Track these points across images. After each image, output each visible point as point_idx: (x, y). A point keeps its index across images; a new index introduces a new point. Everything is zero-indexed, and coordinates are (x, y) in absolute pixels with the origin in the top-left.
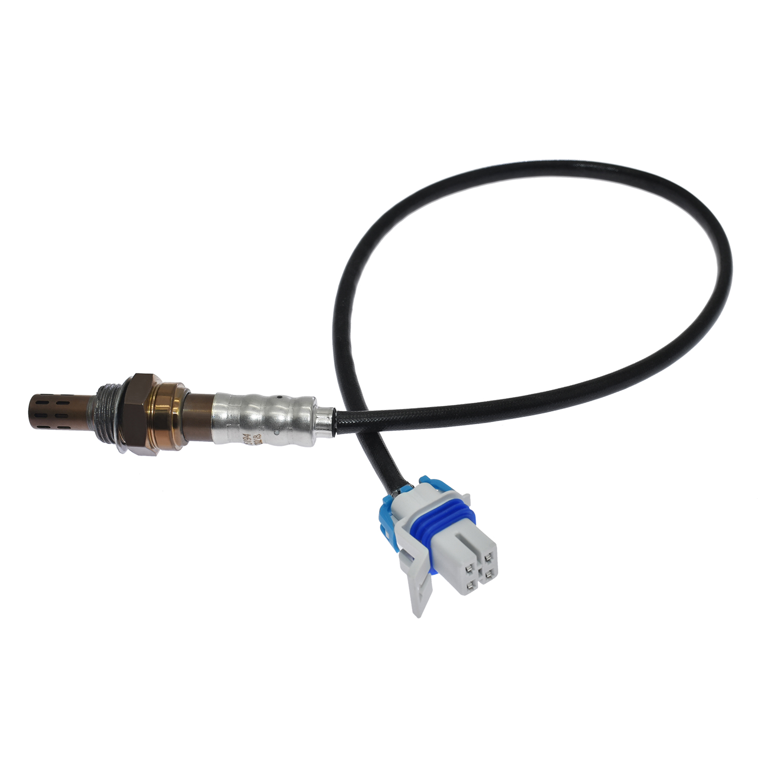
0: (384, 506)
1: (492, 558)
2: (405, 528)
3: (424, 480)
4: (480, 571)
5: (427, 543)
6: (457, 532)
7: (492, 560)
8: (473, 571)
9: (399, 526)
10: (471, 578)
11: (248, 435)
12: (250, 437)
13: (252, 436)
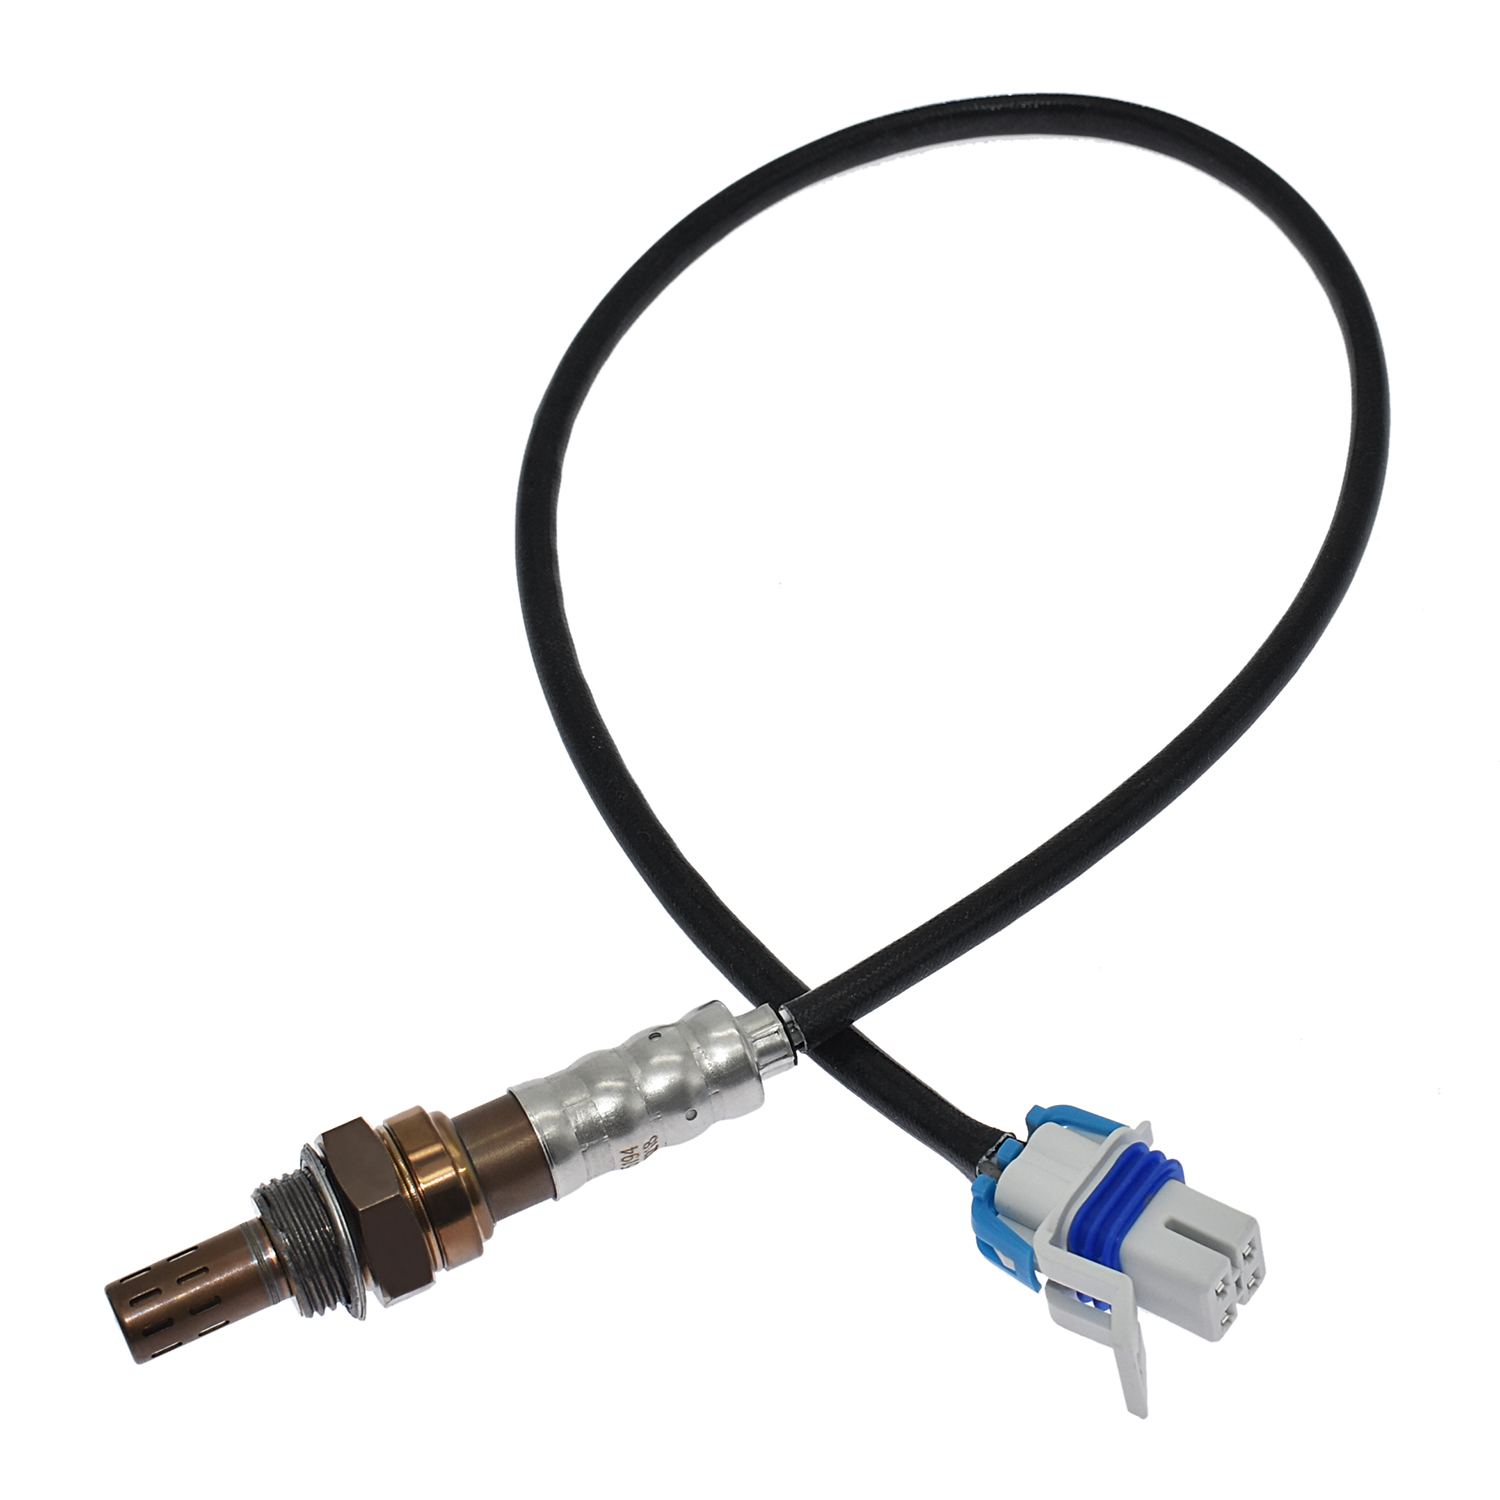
0: (977, 1202)
1: (1253, 1248)
2: (1055, 1242)
3: (1036, 1119)
4: (1238, 1283)
5: (1114, 1262)
6: (1165, 1217)
7: (1255, 1254)
8: (1228, 1290)
9: (1041, 1241)
10: (1224, 1303)
11: (632, 1149)
12: (636, 1151)
13: (641, 1147)
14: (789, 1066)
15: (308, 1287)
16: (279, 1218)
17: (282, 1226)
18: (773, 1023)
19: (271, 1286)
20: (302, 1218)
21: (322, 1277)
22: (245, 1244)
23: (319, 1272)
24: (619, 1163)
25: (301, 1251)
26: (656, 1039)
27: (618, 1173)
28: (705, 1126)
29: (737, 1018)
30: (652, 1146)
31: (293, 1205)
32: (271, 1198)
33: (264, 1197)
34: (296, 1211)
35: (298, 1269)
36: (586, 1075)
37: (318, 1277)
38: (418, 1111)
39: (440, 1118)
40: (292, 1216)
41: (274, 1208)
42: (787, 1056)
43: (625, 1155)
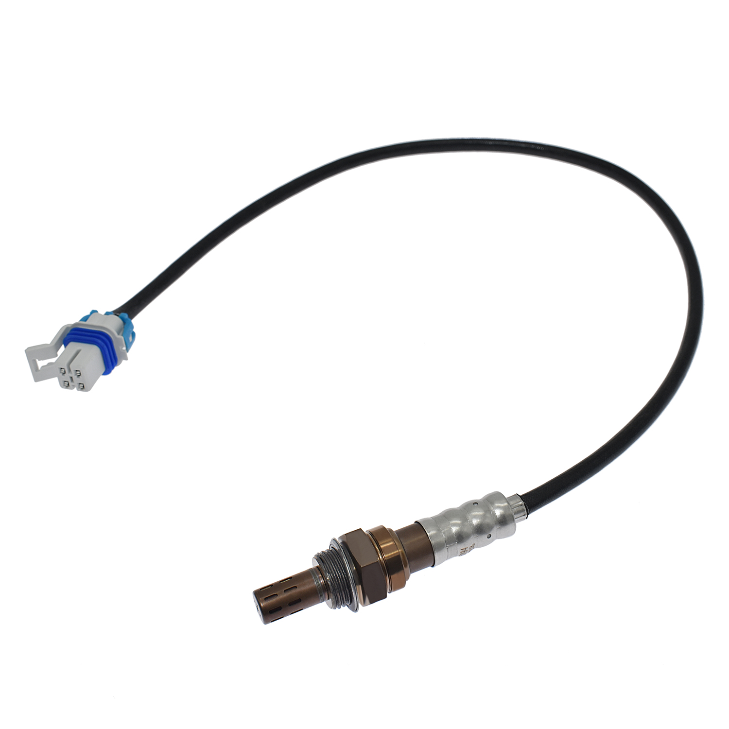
11: (465, 548)
12: (466, 549)
13: (469, 548)
14: (524, 519)
15: (337, 597)
16: (327, 568)
17: (329, 571)
18: (520, 502)
19: (322, 596)
20: (337, 568)
21: (343, 593)
22: (312, 577)
23: (342, 591)
24: (459, 553)
25: (336, 582)
26: (476, 505)
27: (458, 557)
28: (493, 540)
29: (507, 498)
30: (472, 547)
31: (333, 563)
32: (323, 559)
33: (320, 558)
34: (334, 565)
35: (334, 590)
36: (448, 515)
37: (342, 593)
38: (382, 527)
39: (391, 530)
40: (333, 567)
41: (325, 564)
42: (524, 515)
43: (462, 551)
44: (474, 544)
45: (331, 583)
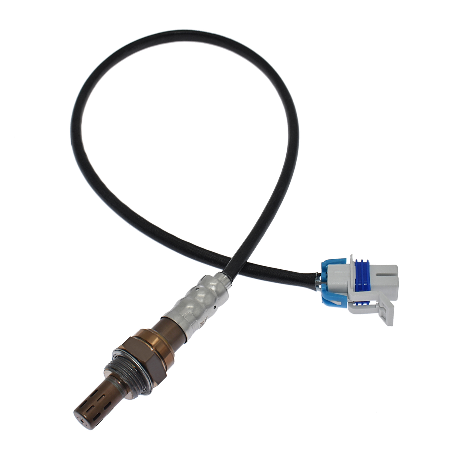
2: (354, 291)
6: (375, 274)
9: (351, 292)
11: (203, 322)
12: (204, 322)
18: (224, 276)
19: (123, 393)
22: (112, 384)
24: (200, 326)
26: (198, 290)
27: (200, 329)
32: (114, 368)
33: (111, 368)
36: (182, 304)
38: (143, 331)
39: (150, 329)
41: (118, 370)
42: (230, 284)
43: (201, 324)
44: (207, 317)
45: (128, 382)
